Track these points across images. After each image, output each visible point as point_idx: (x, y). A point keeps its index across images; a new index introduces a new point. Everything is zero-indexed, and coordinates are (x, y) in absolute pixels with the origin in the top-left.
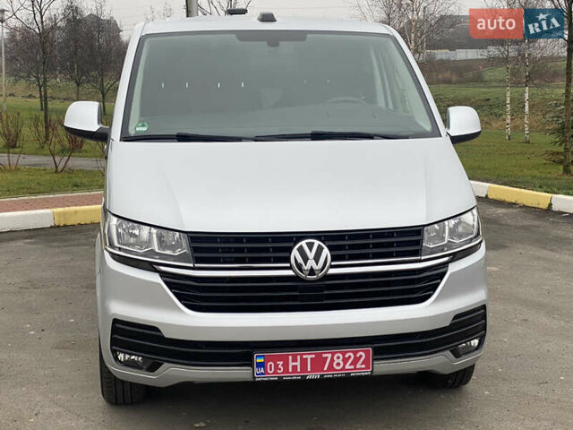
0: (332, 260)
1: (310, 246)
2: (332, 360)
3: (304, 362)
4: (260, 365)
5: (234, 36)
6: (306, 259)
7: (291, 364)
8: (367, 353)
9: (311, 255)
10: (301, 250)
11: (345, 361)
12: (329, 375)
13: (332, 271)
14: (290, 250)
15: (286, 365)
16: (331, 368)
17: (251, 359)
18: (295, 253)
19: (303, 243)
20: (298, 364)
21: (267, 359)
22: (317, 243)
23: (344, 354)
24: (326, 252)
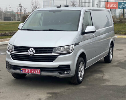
0: (35, 52)
1: (31, 49)
2: (33, 71)
3: (29, 70)
4: (22, 70)
5: (49, 11)
6: (30, 52)
7: (27, 71)
8: (39, 70)
9: (31, 51)
10: (30, 50)
11: (36, 71)
12: (33, 74)
13: (35, 54)
14: (28, 50)
15: (26, 71)
16: (33, 72)
17: (20, 69)
18: (29, 51)
19: (30, 49)
20: (28, 71)
21: (23, 69)
22: (33, 49)
23: (35, 70)
24: (34, 51)
